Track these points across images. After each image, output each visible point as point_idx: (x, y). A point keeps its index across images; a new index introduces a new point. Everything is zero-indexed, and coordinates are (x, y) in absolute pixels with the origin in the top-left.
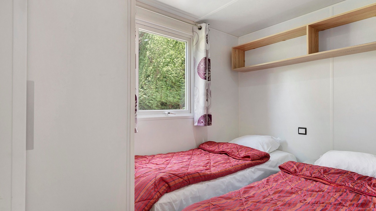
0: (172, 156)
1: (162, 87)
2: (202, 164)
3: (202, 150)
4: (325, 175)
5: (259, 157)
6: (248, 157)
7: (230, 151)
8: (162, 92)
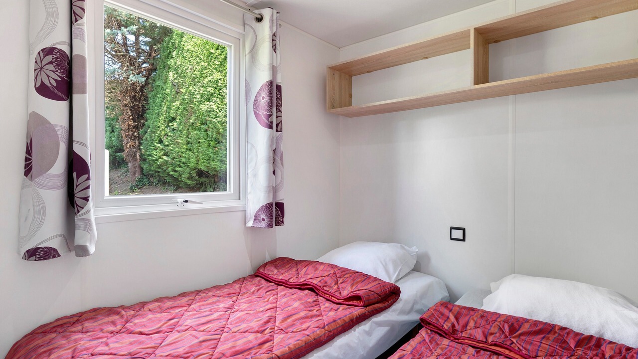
0: (190, 302)
1: (199, 142)
2: (255, 324)
3: (263, 281)
4: (514, 337)
5: (380, 296)
6: (357, 298)
7: (319, 284)
8: (198, 152)
